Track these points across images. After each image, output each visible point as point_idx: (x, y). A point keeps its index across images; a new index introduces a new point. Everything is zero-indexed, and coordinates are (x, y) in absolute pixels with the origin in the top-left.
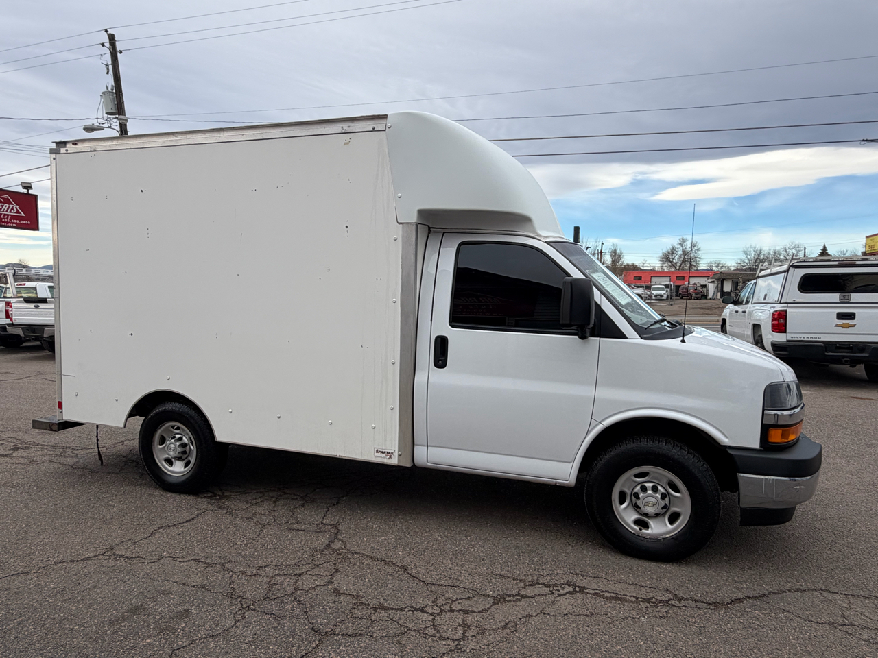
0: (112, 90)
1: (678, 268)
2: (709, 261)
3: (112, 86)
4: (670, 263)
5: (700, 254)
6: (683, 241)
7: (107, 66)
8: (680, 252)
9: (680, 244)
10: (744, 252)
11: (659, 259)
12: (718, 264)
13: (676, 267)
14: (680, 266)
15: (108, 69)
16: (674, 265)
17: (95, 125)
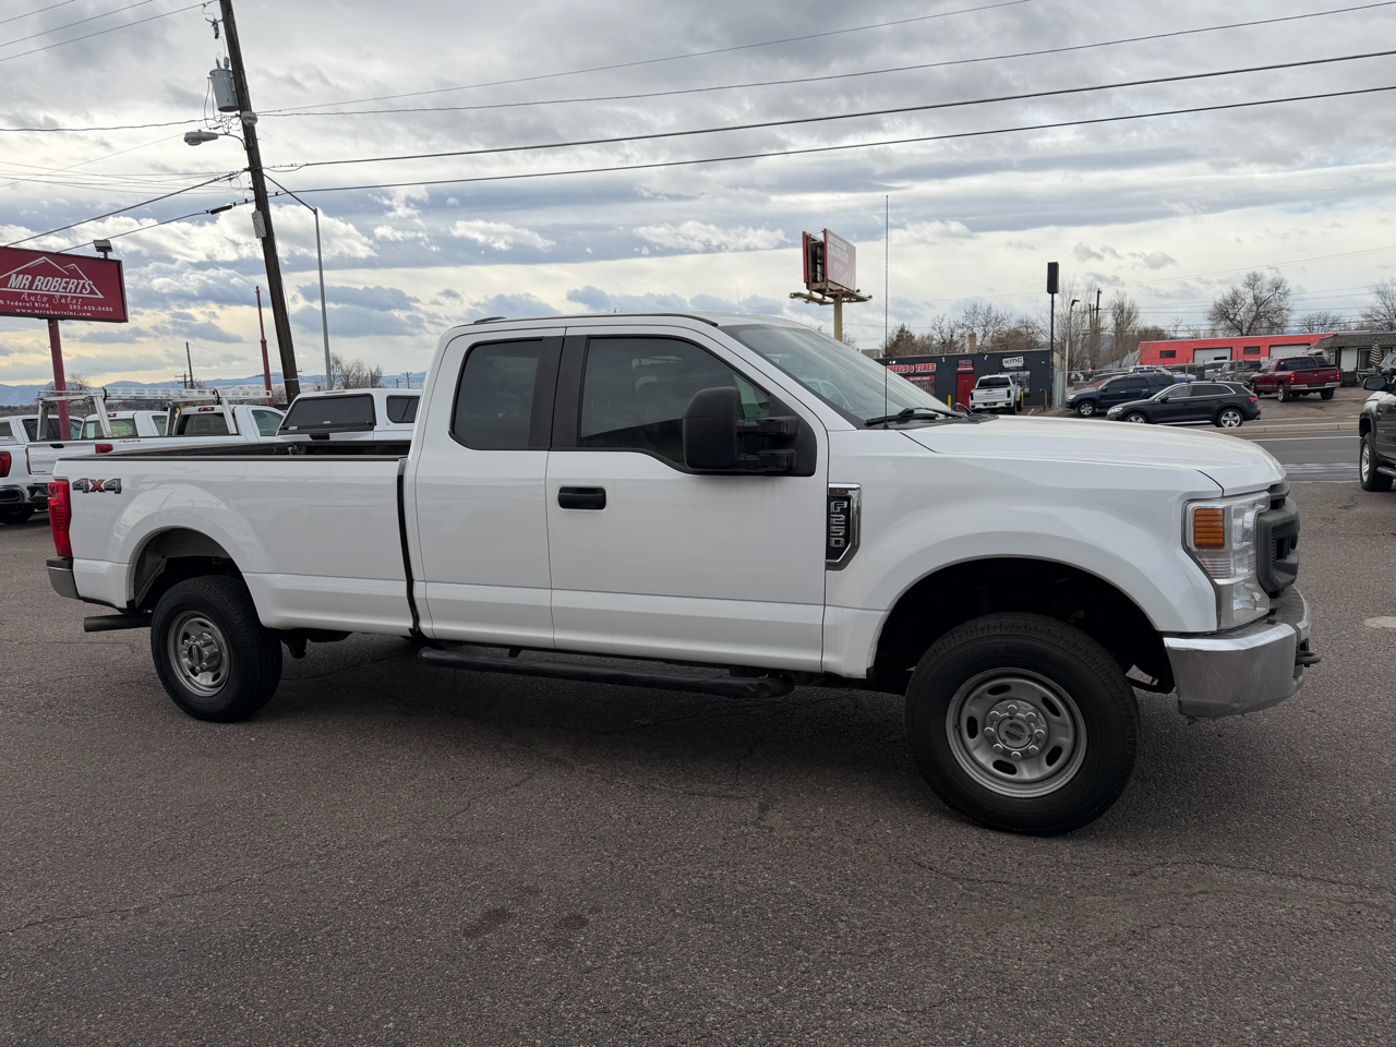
0: (227, 66)
1: (1245, 331)
2: (1306, 314)
3: (226, 59)
4: (1229, 323)
5: (1289, 302)
6: (1253, 281)
7: (215, 23)
8: (1250, 300)
9: (1249, 285)
10: (1378, 293)
11: (1208, 315)
12: (1325, 320)
13: (1241, 330)
14: (1249, 328)
15: (217, 29)
16: (1238, 327)
17: (203, 130)
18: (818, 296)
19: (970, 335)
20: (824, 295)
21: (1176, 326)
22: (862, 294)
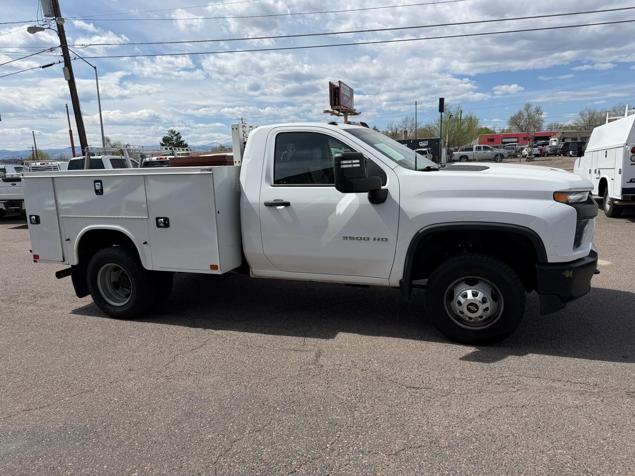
4: (517, 126)
5: (543, 117)
6: (528, 106)
8: (526, 116)
9: (526, 109)
10: (580, 114)
11: (508, 122)
13: (522, 130)
14: (526, 129)
16: (520, 128)
17: (37, 26)
18: (337, 112)
19: (405, 131)
20: (339, 112)
21: (494, 128)
22: (357, 111)
